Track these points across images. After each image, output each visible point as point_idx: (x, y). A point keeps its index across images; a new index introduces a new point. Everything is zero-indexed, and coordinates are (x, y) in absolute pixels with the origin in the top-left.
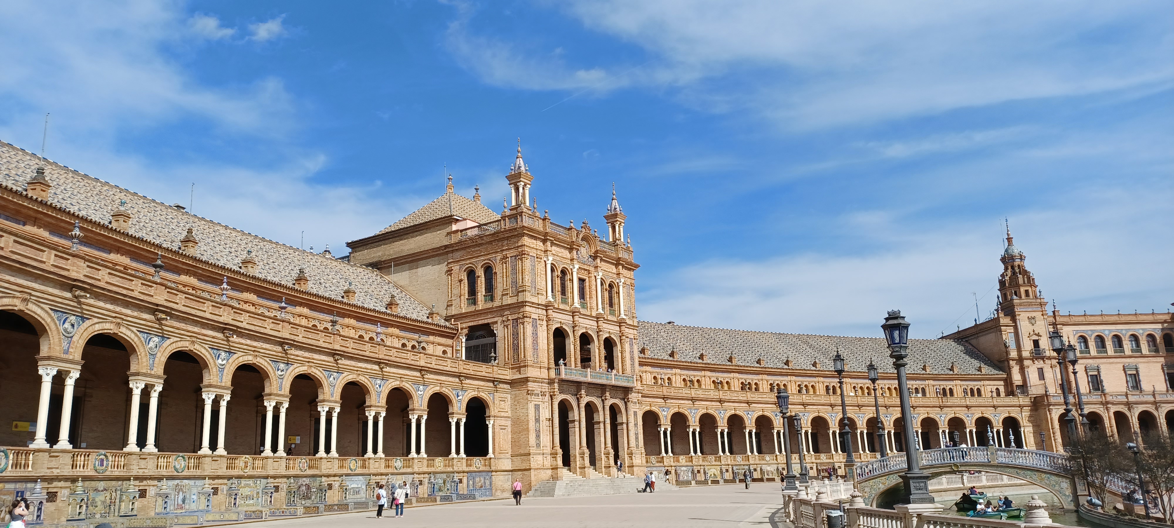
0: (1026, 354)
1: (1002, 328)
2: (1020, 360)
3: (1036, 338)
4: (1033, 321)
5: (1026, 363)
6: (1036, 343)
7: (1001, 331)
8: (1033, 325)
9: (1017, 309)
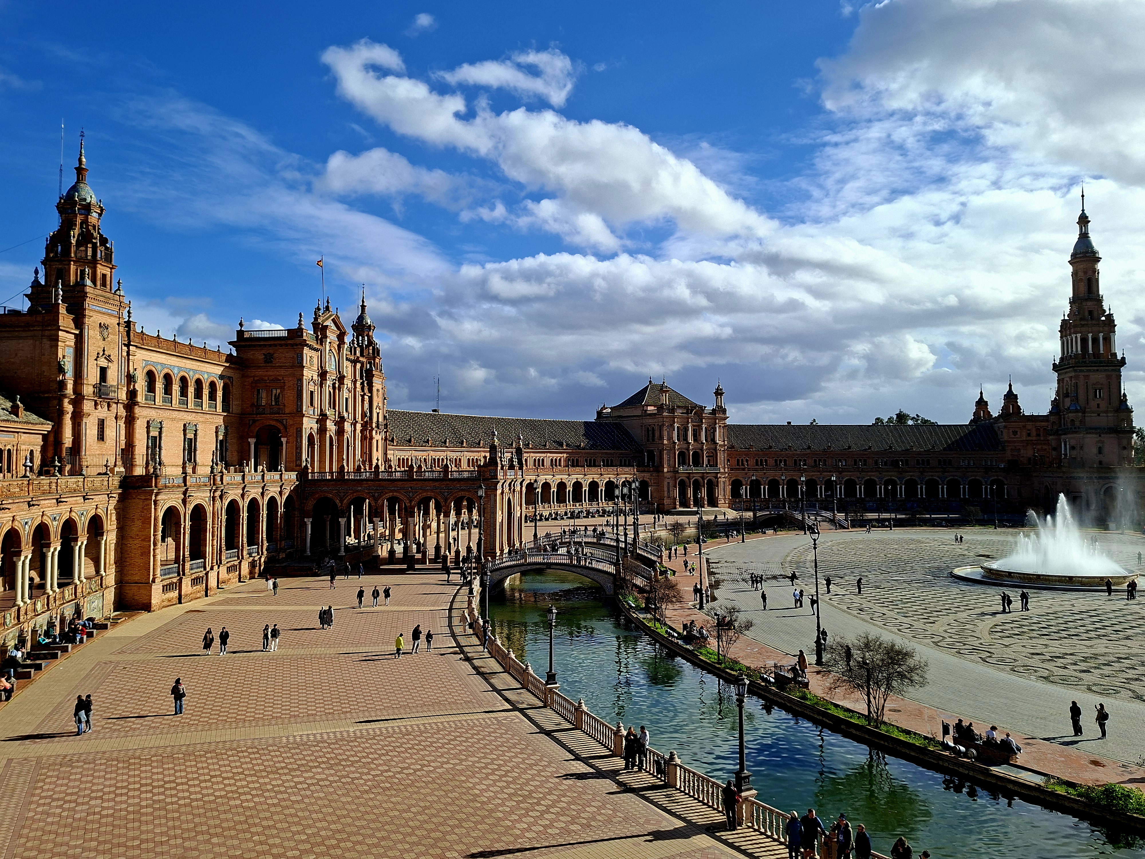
0: (88, 390)
1: (60, 333)
2: (78, 400)
3: (103, 363)
4: (105, 333)
5: (87, 406)
6: (103, 371)
7: (57, 340)
8: (104, 339)
9: (89, 304)
